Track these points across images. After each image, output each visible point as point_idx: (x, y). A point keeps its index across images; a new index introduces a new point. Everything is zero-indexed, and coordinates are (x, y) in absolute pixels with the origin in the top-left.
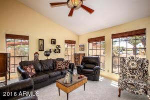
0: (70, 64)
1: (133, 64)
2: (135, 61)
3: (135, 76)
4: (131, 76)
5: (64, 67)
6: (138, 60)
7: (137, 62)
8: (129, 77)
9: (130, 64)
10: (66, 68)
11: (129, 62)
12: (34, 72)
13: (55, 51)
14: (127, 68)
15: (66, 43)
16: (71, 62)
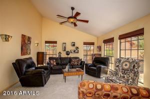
0: (82, 62)
1: (126, 65)
2: (129, 62)
3: (125, 76)
4: (122, 75)
5: (76, 63)
6: (131, 61)
7: (130, 63)
8: (121, 76)
9: (124, 64)
10: (77, 65)
11: (123, 63)
12: (55, 64)
13: (75, 51)
14: (121, 68)
15: (84, 44)
16: (82, 60)
